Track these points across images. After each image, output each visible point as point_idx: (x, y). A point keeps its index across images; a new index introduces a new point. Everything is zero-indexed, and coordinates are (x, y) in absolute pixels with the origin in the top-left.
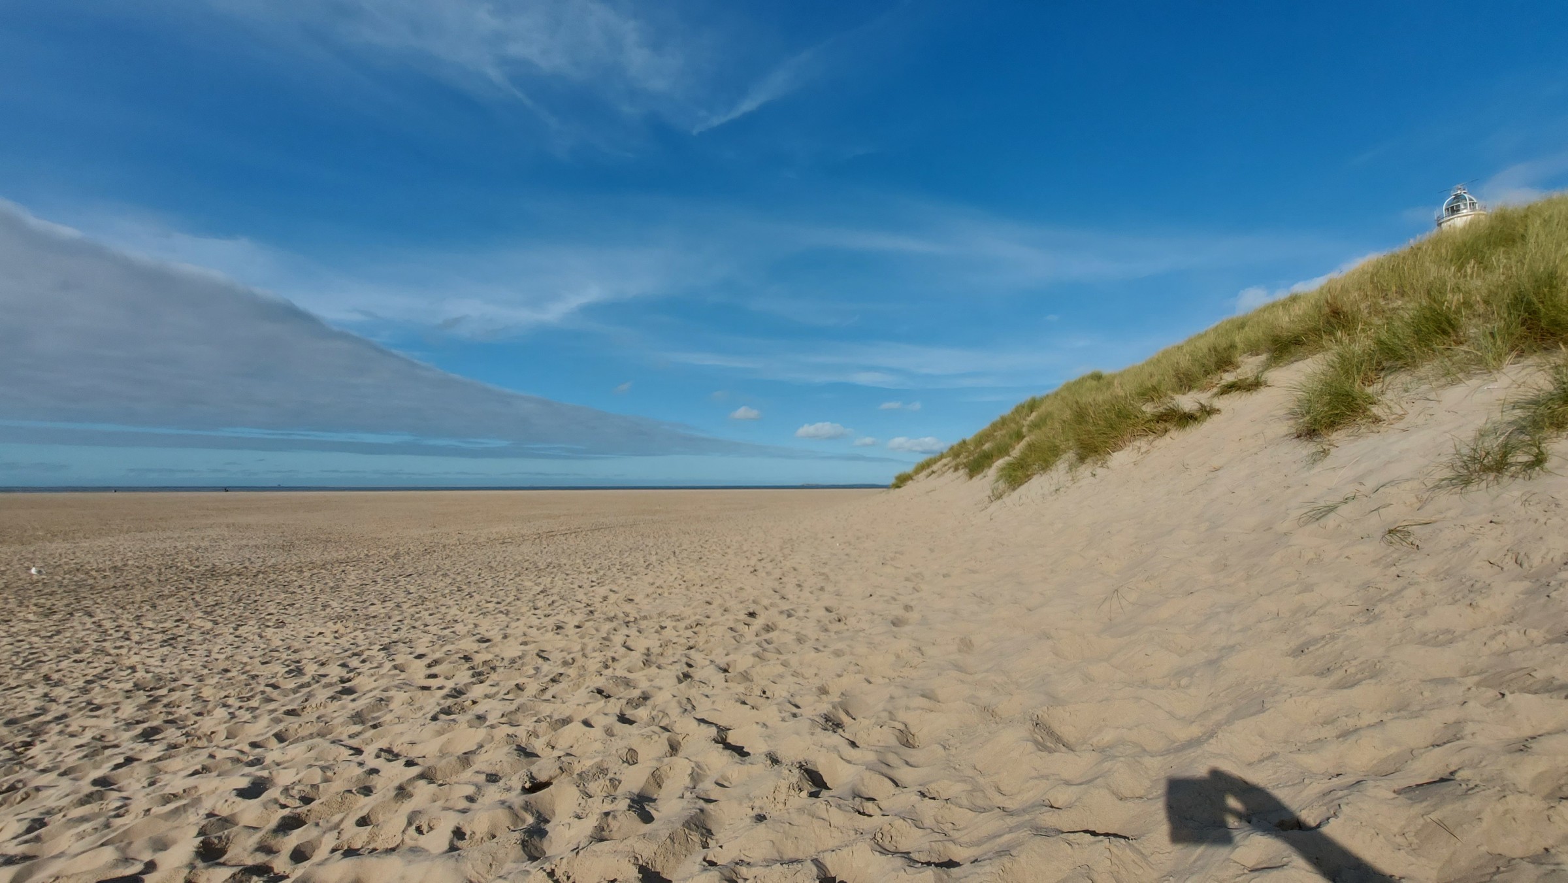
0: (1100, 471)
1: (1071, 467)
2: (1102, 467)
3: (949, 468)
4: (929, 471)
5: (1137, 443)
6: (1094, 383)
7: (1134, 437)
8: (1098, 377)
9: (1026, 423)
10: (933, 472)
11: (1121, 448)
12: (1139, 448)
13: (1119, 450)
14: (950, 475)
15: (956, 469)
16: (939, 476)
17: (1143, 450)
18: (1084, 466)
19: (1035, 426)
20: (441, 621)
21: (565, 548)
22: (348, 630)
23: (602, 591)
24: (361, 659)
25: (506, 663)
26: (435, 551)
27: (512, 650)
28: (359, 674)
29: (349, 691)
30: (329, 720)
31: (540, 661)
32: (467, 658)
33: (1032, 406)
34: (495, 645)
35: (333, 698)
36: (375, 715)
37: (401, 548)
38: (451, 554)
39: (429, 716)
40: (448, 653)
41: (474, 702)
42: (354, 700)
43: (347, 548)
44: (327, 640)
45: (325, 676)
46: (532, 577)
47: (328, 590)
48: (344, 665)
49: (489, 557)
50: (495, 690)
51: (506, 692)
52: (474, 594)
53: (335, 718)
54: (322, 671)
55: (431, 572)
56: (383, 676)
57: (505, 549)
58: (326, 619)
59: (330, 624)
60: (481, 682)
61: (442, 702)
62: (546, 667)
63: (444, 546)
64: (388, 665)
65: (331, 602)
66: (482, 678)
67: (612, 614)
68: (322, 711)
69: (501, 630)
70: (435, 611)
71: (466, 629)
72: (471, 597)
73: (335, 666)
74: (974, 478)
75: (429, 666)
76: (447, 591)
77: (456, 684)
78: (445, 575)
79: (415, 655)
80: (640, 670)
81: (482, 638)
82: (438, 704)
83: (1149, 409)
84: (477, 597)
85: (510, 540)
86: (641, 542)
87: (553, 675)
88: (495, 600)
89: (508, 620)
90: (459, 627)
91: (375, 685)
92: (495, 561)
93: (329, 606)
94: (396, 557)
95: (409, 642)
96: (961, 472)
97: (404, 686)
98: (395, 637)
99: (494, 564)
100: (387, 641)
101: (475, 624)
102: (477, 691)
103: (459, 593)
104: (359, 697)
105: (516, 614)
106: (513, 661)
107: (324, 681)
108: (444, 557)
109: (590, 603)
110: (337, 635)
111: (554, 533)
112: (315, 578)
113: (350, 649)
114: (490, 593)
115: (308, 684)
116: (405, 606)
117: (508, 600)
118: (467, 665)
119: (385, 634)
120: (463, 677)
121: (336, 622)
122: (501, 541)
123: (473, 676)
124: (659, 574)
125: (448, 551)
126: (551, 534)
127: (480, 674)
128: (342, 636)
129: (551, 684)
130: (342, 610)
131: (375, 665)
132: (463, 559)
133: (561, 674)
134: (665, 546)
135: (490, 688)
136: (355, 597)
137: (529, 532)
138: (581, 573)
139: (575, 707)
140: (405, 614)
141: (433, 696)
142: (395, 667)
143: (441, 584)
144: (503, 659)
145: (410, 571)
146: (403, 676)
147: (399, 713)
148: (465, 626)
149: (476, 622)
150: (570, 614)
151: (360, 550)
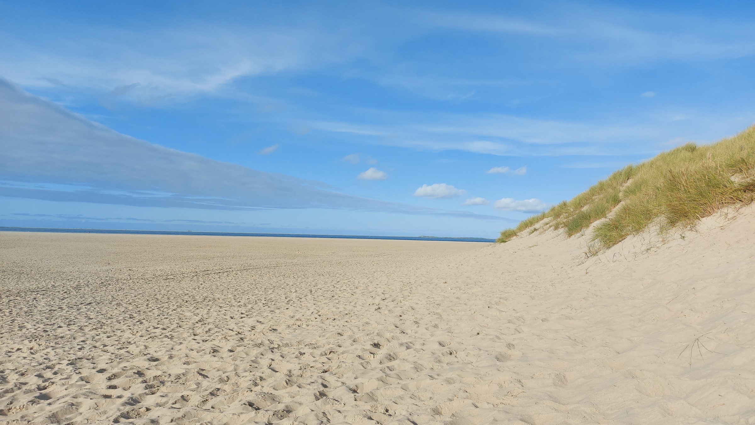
0: (688, 234)
1: (662, 230)
2: (691, 230)
3: (550, 227)
4: (532, 228)
5: (725, 210)
6: (688, 154)
7: (723, 204)
8: (692, 149)
9: (622, 189)
10: (535, 230)
11: (710, 214)
12: (727, 214)
13: (709, 216)
14: (551, 233)
15: (556, 228)
16: (540, 234)
17: (730, 216)
18: (674, 229)
19: (630, 192)
20: (117, 342)
21: (219, 285)
22: (41, 348)
23: (250, 322)
24: (53, 371)
25: (172, 378)
26: (110, 285)
27: (177, 368)
28: (53, 383)
29: (46, 397)
30: (31, 419)
31: (200, 378)
32: (140, 374)
33: (629, 174)
34: (163, 364)
35: (33, 402)
36: (68, 416)
37: (81, 281)
38: (123, 287)
39: (112, 419)
40: (124, 369)
41: (148, 409)
42: (50, 404)
43: (36, 280)
44: (25, 355)
45: (25, 384)
46: (191, 308)
47: (23, 314)
48: (39, 376)
49: (155, 291)
50: (164, 400)
51: (174, 401)
52: (143, 321)
53: (36, 418)
54: (22, 380)
55: (107, 302)
56: (72, 385)
57: (168, 284)
58: (24, 338)
59: (26, 342)
60: (153, 394)
61: (122, 408)
62: (205, 383)
63: (117, 281)
64: (75, 377)
65: (26, 324)
66: (153, 389)
67: (260, 342)
68: (24, 412)
69: (167, 351)
70: (112, 334)
71: (138, 350)
72: (141, 323)
73: (33, 376)
74: (573, 237)
75: (110, 379)
76: (121, 318)
77: (132, 394)
78: (118, 305)
79: (98, 369)
80: (283, 388)
81: (151, 357)
82: (119, 410)
83: (737, 179)
84: (146, 324)
85: (172, 277)
86: (283, 281)
87: (212, 389)
88: (161, 326)
89: (173, 343)
90: (132, 348)
91: (65, 392)
92: (160, 294)
93: (24, 327)
94: (78, 288)
95: (91, 359)
96: (561, 230)
97: (90, 394)
98: (80, 354)
99: (159, 296)
100: (74, 357)
101: (145, 346)
102: (150, 401)
103: (131, 320)
104: (54, 402)
105: (179, 338)
106: (178, 377)
107: (24, 388)
108: (118, 289)
109: (240, 331)
110: (32, 351)
111: (209, 272)
112: (12, 304)
113: (44, 363)
114: (156, 321)
115: (12, 390)
116: (87, 330)
117: (172, 327)
118: (141, 379)
119: (72, 352)
120: (138, 388)
121: (31, 341)
122: (164, 277)
123: (146, 388)
124: (298, 309)
125: (121, 284)
126: (206, 272)
127: (151, 387)
128: (36, 352)
129: (210, 397)
130: (35, 331)
131: (65, 377)
132: (133, 291)
133: (218, 389)
134: (303, 285)
135: (161, 398)
136: (45, 320)
137: (188, 271)
138: (231, 306)
139: (231, 416)
140: (87, 336)
141: (114, 403)
142: (82, 379)
143: (116, 311)
144: (170, 375)
145: (90, 300)
146: (88, 386)
147: (88, 416)
148: (137, 347)
149: (147, 344)
150: (224, 341)
151: (48, 281)
